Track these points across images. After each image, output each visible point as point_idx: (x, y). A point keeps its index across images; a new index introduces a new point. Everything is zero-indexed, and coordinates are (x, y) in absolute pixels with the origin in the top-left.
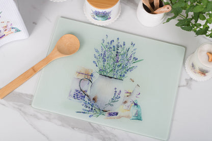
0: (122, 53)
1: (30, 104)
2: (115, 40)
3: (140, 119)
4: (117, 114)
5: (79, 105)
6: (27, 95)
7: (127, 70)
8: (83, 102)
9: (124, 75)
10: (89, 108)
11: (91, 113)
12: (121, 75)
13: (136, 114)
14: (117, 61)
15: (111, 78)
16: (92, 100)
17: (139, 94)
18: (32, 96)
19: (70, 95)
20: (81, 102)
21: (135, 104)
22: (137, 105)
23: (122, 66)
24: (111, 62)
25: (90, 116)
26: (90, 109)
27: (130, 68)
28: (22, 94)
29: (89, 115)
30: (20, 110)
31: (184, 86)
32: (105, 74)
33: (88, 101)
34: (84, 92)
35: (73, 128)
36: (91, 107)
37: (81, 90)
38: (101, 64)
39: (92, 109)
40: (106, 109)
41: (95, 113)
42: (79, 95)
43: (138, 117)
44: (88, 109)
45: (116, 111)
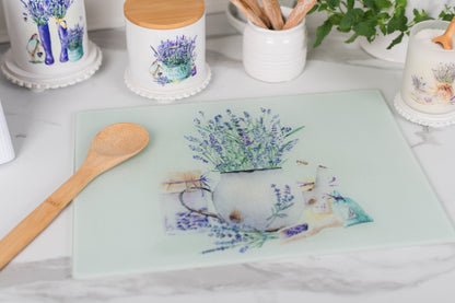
0: (251, 128)
1: (70, 276)
2: (224, 114)
3: (367, 220)
4: (306, 227)
5: (201, 238)
6: (50, 262)
7: (281, 150)
8: (208, 230)
9: (278, 161)
10: (230, 236)
11: (242, 244)
12: (271, 162)
13: (351, 213)
14: (249, 143)
15: (251, 171)
16: (228, 220)
17: (334, 179)
18: (67, 260)
19: (168, 227)
20: (204, 231)
21: (337, 199)
22: (342, 198)
23: (264, 146)
24: (236, 147)
25: (242, 251)
26: (234, 237)
27: (284, 146)
28: (36, 263)
29: (238, 248)
30: (45, 295)
31: (419, 144)
32: (233, 169)
33: (219, 225)
34: (200, 212)
35: (210, 288)
36: (234, 234)
37: (192, 211)
38: (214, 156)
39: (238, 236)
40: (272, 227)
41: (250, 240)
42: (191, 220)
43: (360, 218)
44: (227, 239)
45: (300, 223)
